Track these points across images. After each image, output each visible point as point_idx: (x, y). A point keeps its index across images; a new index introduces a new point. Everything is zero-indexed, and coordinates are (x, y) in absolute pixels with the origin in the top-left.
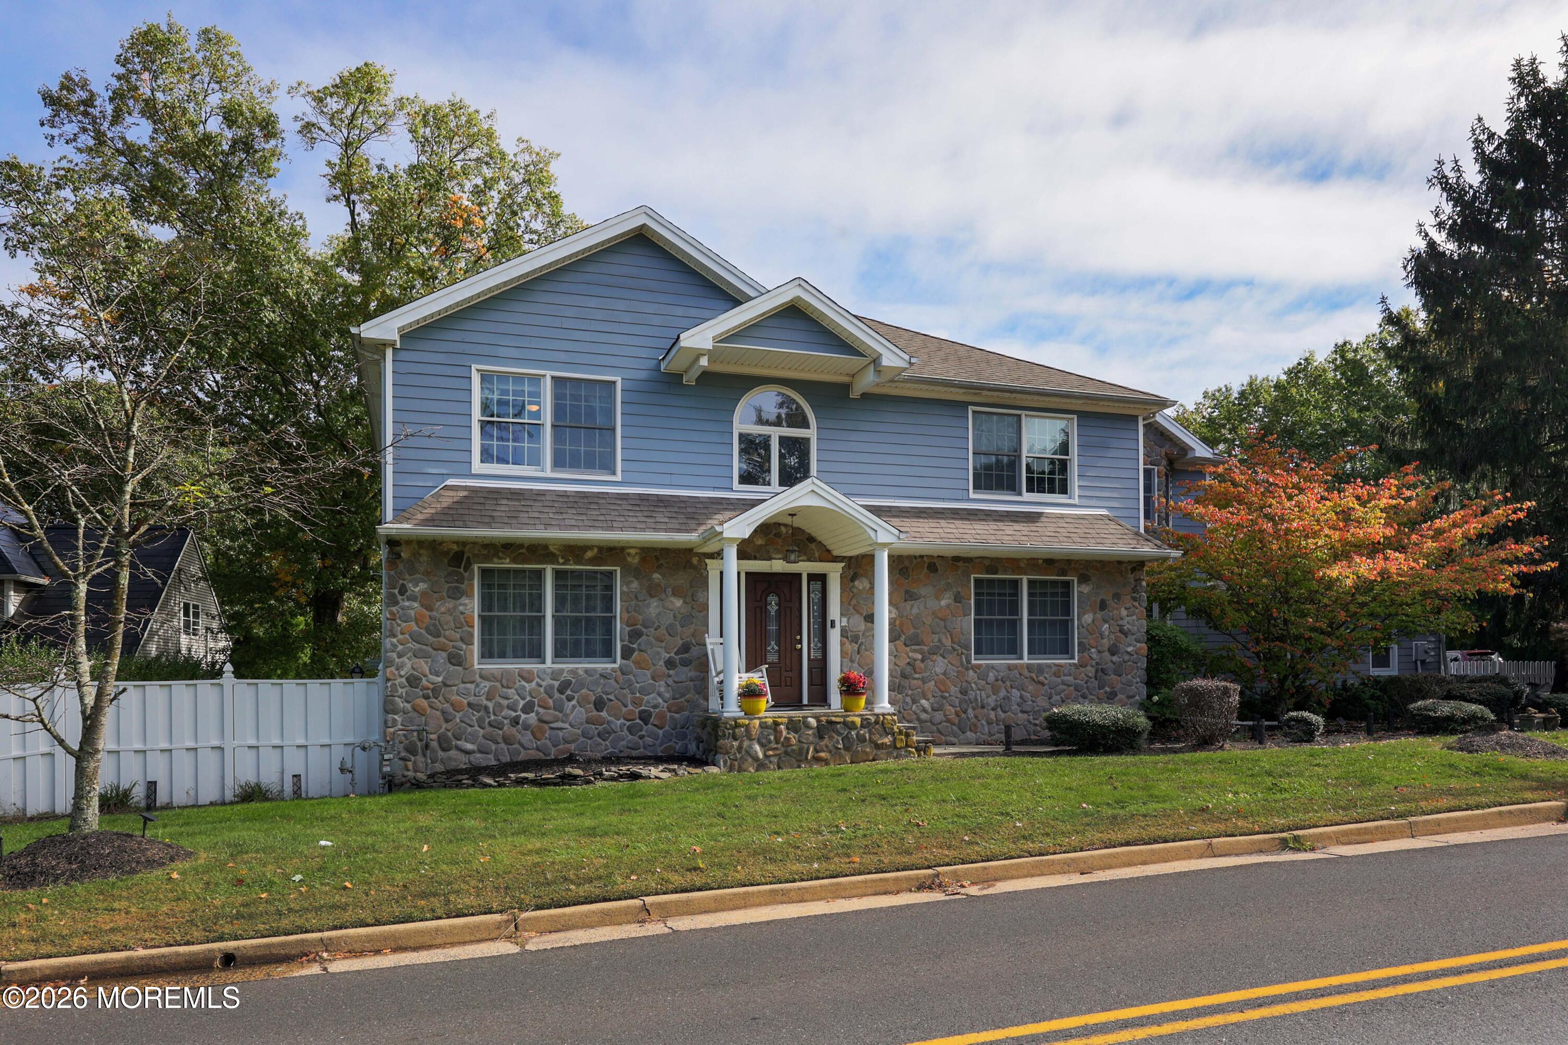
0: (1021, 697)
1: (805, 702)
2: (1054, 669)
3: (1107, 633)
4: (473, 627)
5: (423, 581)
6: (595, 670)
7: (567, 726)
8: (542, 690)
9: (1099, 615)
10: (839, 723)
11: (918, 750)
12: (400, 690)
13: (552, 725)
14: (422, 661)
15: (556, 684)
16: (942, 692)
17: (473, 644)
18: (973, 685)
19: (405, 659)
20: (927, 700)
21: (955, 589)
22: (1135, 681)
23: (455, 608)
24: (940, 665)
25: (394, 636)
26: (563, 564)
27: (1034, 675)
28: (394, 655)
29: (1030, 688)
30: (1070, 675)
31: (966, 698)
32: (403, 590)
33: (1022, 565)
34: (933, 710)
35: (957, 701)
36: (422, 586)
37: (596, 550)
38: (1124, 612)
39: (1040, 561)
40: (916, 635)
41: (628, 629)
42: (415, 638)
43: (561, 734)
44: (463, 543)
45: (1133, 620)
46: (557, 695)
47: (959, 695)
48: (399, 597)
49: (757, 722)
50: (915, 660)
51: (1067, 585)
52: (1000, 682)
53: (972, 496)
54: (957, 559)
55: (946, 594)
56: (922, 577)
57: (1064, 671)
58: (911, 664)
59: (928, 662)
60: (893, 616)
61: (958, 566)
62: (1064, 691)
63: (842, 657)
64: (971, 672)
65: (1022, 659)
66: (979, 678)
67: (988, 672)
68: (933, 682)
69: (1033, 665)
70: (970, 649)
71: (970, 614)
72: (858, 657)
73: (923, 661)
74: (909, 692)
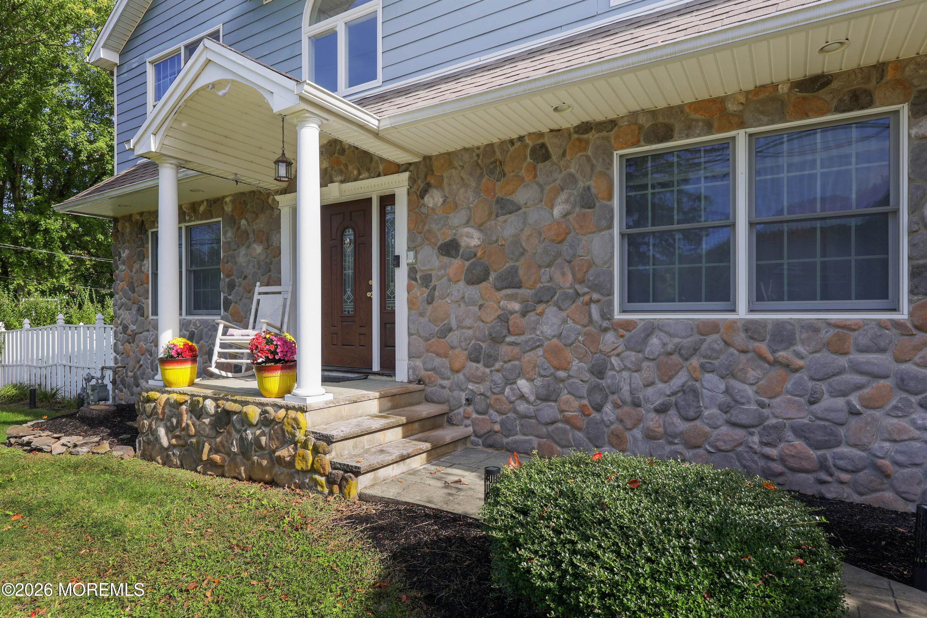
0: (727, 391)
1: (376, 367)
2: (826, 334)
4: (148, 284)
5: (127, 248)
6: (207, 321)
16: (558, 369)
18: (615, 361)
20: (531, 380)
21: (581, 185)
23: (140, 268)
26: (189, 221)
27: (763, 347)
29: (752, 374)
30: (882, 349)
31: (603, 383)
34: (538, 398)
35: (584, 390)
36: (127, 252)
37: (206, 203)
40: (514, 271)
41: (227, 280)
47: (587, 376)
50: (512, 313)
51: (883, 124)
52: (676, 358)
55: (563, 196)
56: (523, 173)
57: (863, 341)
58: (504, 319)
59: (532, 317)
60: (475, 242)
61: (587, 142)
62: (858, 387)
63: (410, 309)
64: (610, 337)
65: (733, 310)
66: (628, 348)
67: (648, 336)
68: (540, 352)
69: (763, 324)
70: (610, 293)
71: (610, 226)
72: (430, 308)
73: (524, 314)
74: (497, 365)
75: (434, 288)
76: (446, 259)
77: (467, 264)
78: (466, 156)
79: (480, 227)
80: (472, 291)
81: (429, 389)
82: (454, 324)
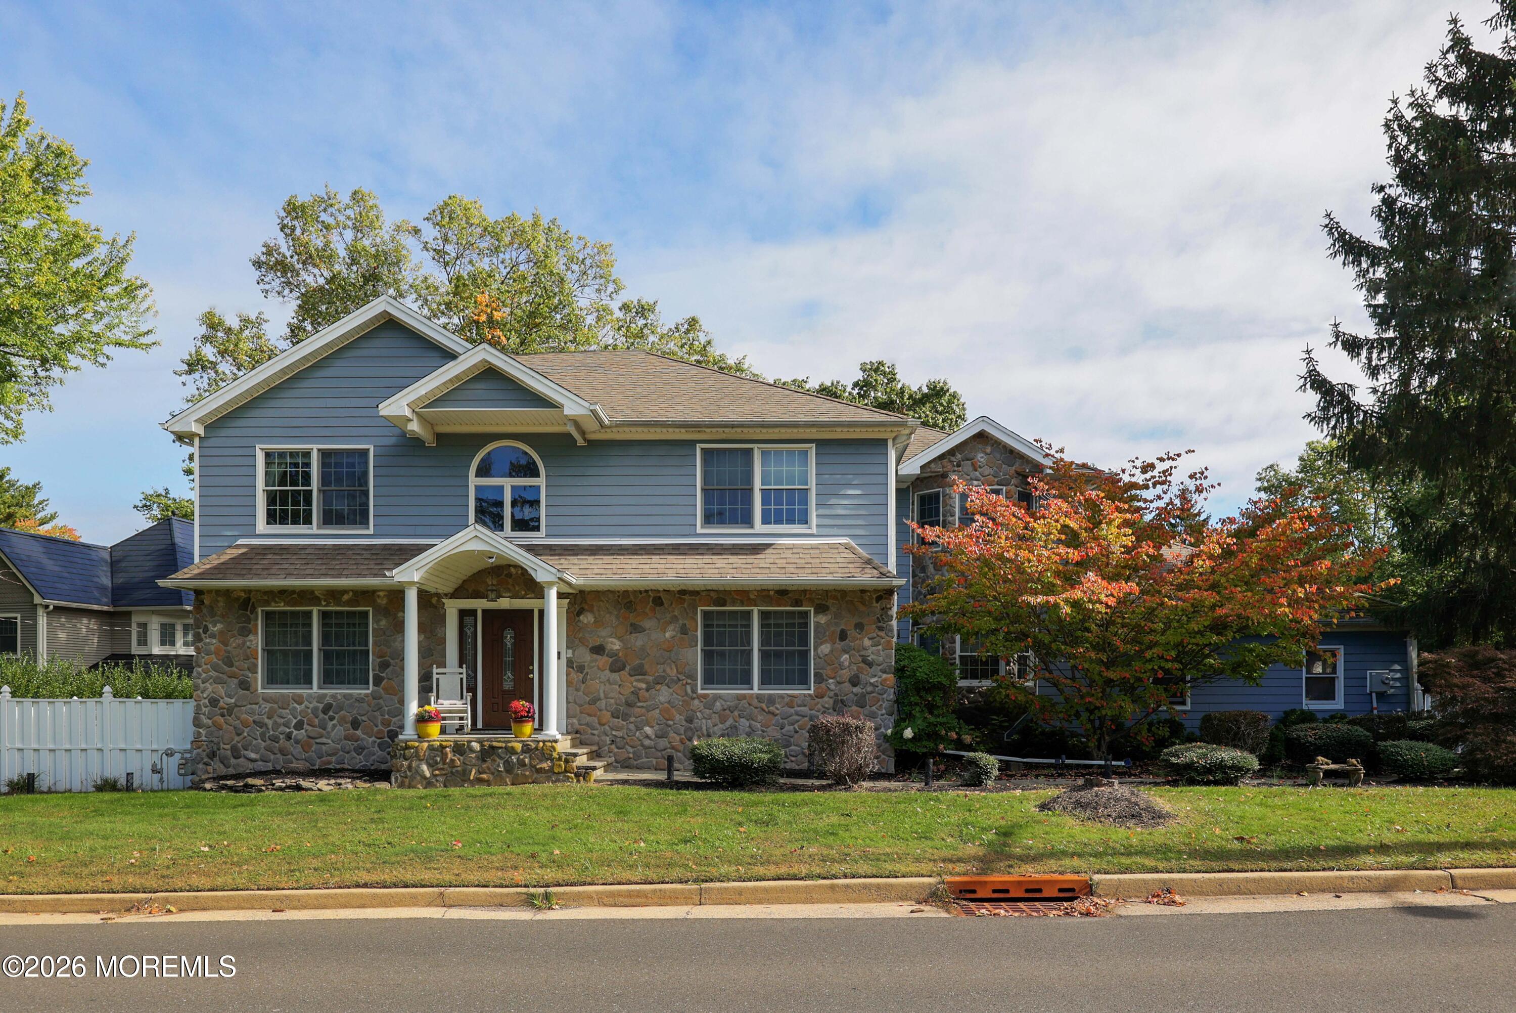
0: (750, 726)
2: (787, 700)
3: (847, 664)
4: (257, 659)
5: (221, 623)
6: (350, 695)
7: (329, 741)
8: (309, 711)
9: (839, 645)
10: (501, 748)
11: (577, 775)
12: (204, 709)
13: (317, 741)
14: (219, 686)
15: (321, 706)
16: (667, 720)
17: (257, 673)
18: (698, 714)
19: (207, 684)
20: (652, 727)
21: (681, 622)
22: (880, 713)
23: (244, 643)
24: (664, 694)
25: (200, 666)
26: (325, 606)
27: (764, 706)
28: (200, 681)
29: (760, 718)
30: (805, 706)
31: (692, 726)
32: (206, 630)
33: (752, 597)
34: (656, 737)
35: (682, 730)
36: (219, 626)
37: (351, 594)
38: (867, 642)
39: (772, 593)
40: (641, 666)
41: (379, 660)
42: (215, 668)
43: (324, 747)
44: (248, 591)
45: (879, 651)
46: (322, 715)
47: (684, 723)
48: (203, 636)
49: (426, 745)
50: (640, 689)
51: (806, 614)
52: (727, 711)
53: (699, 530)
54: (683, 592)
55: (671, 627)
56: (647, 610)
57: (799, 702)
58: (635, 693)
59: (653, 692)
60: (617, 647)
61: (684, 600)
62: (798, 721)
63: (568, 686)
64: (696, 702)
65: (752, 689)
66: (705, 708)
67: (715, 701)
68: (657, 711)
69: (764, 695)
70: (697, 680)
71: (697, 645)
72: (583, 686)
73: (647, 690)
74: (632, 719)
75: (587, 673)
76: (595, 656)
77: (611, 660)
78: (611, 596)
79: (620, 638)
80: (615, 676)
81: (583, 737)
82: (602, 695)
